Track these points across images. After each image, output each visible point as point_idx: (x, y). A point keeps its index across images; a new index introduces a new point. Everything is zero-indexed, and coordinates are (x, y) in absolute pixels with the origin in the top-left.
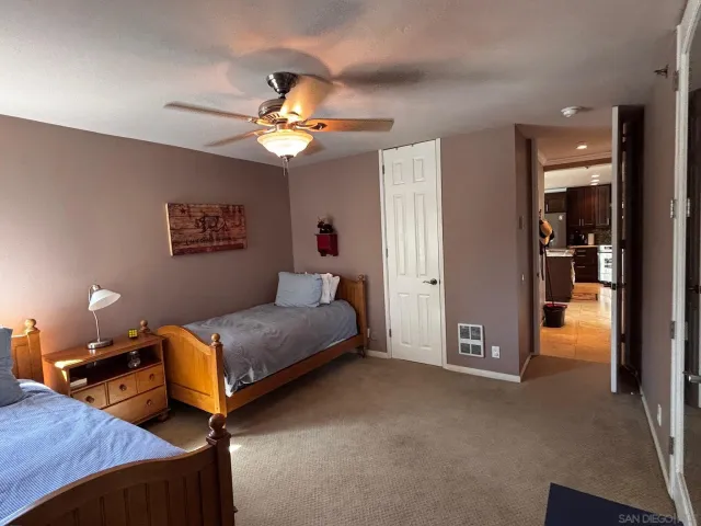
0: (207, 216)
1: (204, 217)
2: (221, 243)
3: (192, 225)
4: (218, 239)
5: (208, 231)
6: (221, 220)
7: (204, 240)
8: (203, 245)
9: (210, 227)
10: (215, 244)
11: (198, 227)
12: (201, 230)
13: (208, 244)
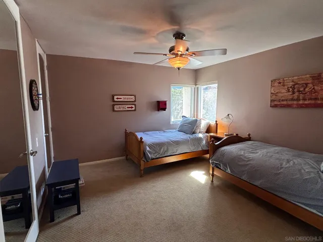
0: (297, 84)
1: (294, 85)
2: (306, 102)
3: (284, 91)
4: (304, 99)
5: (297, 94)
6: (310, 85)
7: (292, 100)
8: (290, 103)
9: (299, 91)
10: (301, 102)
11: (289, 91)
12: (290, 93)
13: (295, 102)
